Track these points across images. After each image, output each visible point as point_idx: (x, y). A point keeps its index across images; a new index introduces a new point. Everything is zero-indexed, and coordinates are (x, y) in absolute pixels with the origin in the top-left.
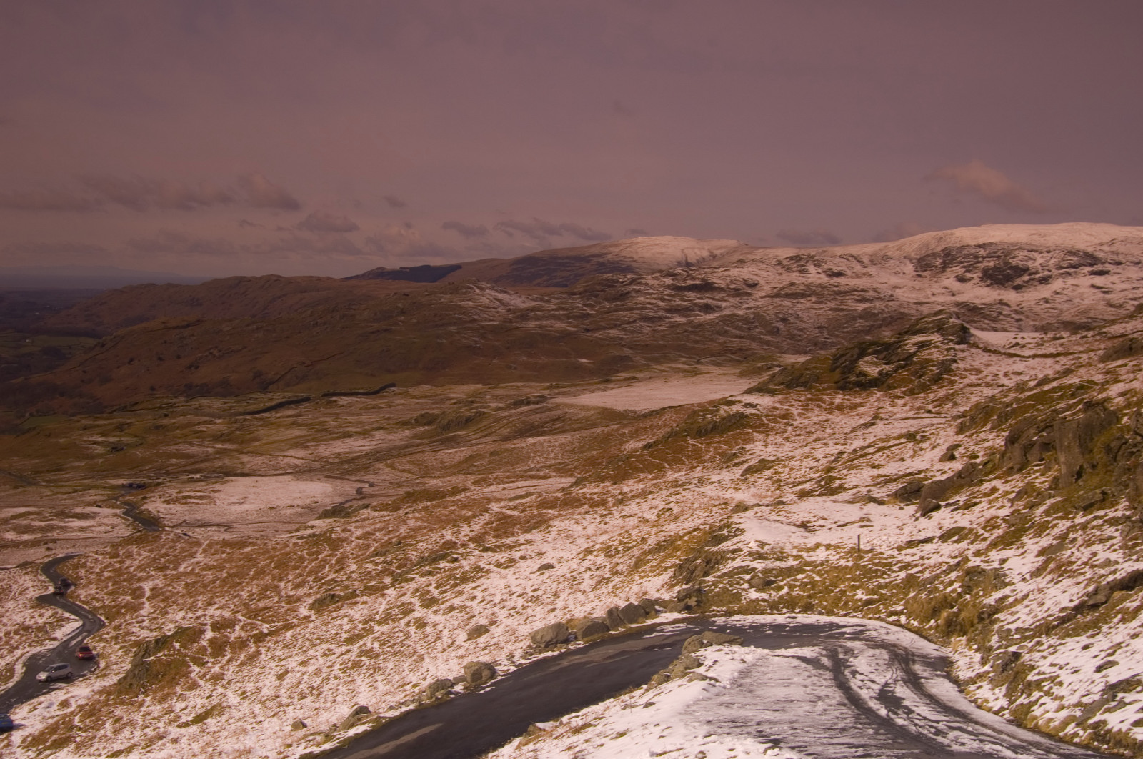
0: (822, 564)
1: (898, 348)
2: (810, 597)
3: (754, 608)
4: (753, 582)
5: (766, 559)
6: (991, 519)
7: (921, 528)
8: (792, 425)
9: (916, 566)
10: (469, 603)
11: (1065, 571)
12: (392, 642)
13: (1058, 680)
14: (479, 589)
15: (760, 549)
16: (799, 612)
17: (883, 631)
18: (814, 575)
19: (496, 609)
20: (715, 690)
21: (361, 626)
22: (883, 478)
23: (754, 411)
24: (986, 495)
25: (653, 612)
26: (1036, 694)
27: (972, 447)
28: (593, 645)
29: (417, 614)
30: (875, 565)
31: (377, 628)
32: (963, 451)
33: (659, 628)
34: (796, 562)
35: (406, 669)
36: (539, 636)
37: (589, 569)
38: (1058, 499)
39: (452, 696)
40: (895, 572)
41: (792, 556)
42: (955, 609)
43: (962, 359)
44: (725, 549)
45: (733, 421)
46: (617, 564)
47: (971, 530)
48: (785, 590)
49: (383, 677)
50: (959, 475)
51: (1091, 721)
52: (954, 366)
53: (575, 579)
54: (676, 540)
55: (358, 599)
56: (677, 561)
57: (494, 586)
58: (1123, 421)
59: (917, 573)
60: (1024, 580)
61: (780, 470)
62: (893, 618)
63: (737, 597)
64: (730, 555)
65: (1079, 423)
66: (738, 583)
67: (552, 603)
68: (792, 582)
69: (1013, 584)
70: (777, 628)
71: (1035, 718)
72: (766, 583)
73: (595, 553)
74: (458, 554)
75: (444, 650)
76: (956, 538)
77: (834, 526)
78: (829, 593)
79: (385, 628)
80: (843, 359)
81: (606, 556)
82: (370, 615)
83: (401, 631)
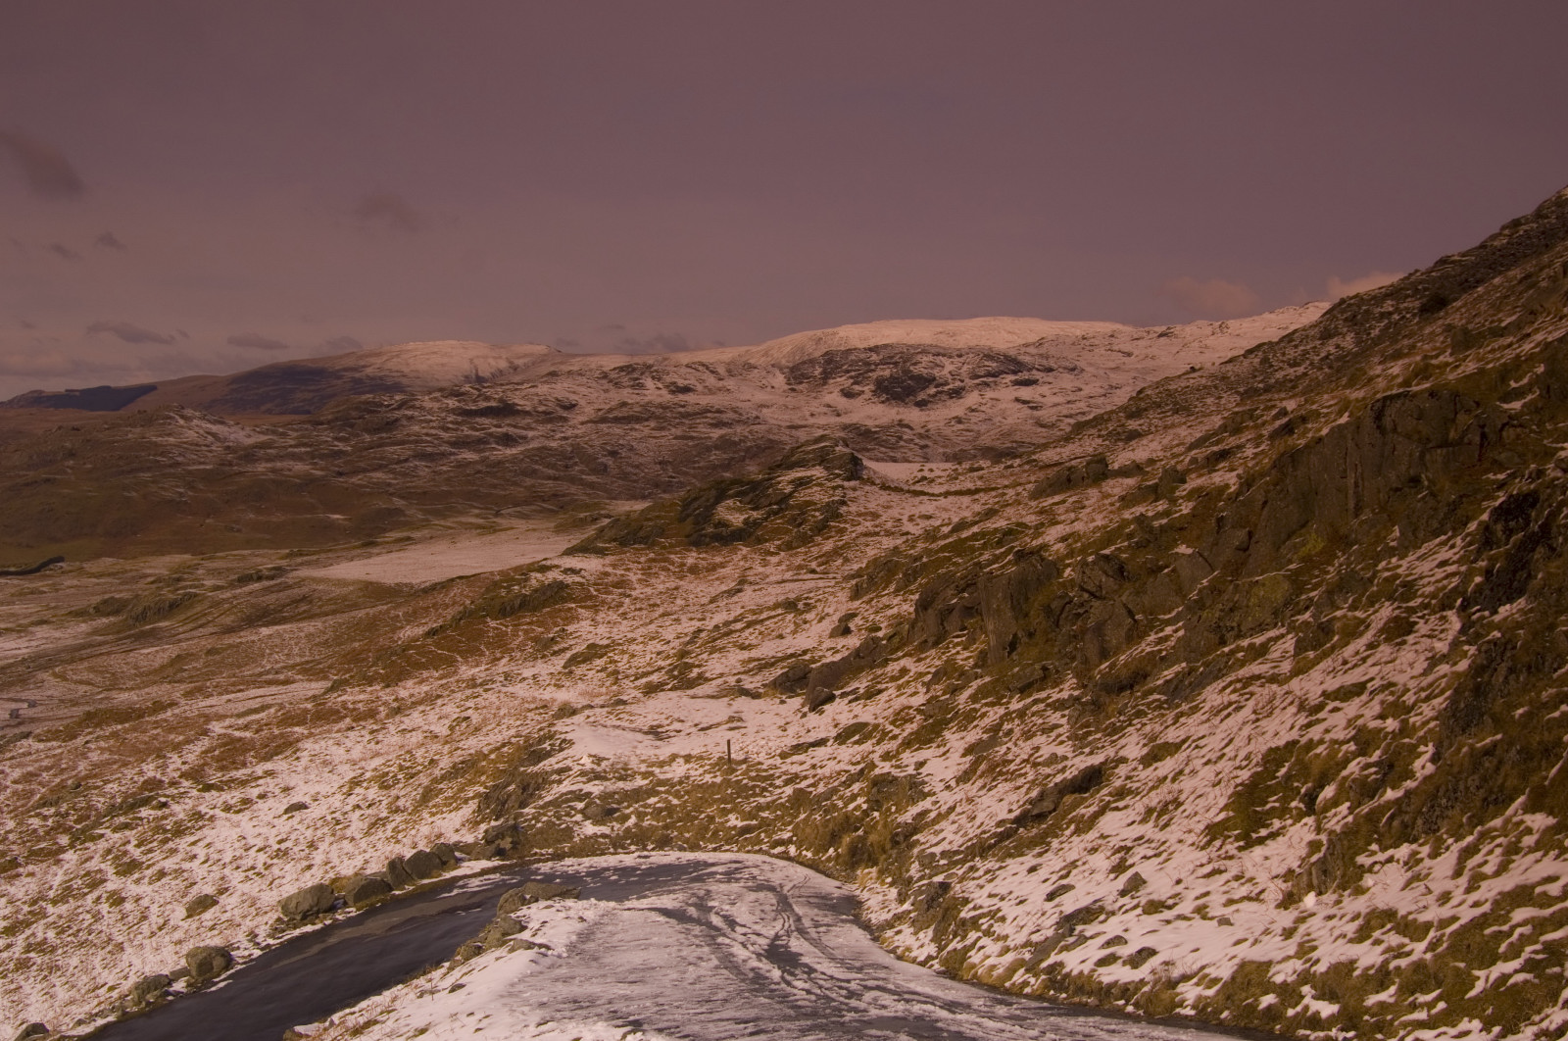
0: (680, 782)
1: (768, 488)
2: (666, 827)
3: (590, 847)
4: (589, 811)
5: (606, 779)
6: (902, 710)
7: (811, 727)
8: (629, 596)
9: (806, 778)
10: (186, 866)
11: (1001, 773)
12: (75, 928)
13: (1000, 914)
14: (200, 844)
15: (595, 767)
16: (653, 849)
17: (766, 867)
18: (670, 798)
19: (227, 871)
20: (547, 961)
21: (26, 908)
22: (756, 663)
23: (577, 579)
24: (893, 679)
25: (452, 861)
26: (973, 935)
27: (872, 617)
28: (371, 912)
29: (110, 886)
30: (752, 779)
31: (50, 909)
32: (861, 623)
33: (461, 883)
34: (646, 782)
35: (98, 966)
36: (293, 905)
37: (358, 806)
38: (987, 679)
39: (170, 998)
40: (779, 787)
41: (640, 773)
42: (860, 832)
43: (854, 500)
44: (548, 769)
45: (549, 593)
46: (398, 798)
47: (876, 726)
48: (633, 820)
49: (64, 979)
50: (857, 653)
51: (1044, 965)
52: (843, 509)
53: (338, 823)
54: (479, 760)
55: (21, 870)
56: (482, 790)
57: (221, 838)
58: (1065, 575)
59: (809, 786)
60: (948, 788)
61: (616, 658)
62: (779, 849)
63: (568, 833)
64: (555, 777)
65: (1010, 579)
66: (568, 815)
67: (307, 858)
68: (641, 809)
69: (934, 794)
70: (625, 871)
71: (974, 966)
72: (605, 811)
73: (365, 784)
74: (168, 796)
75: (153, 934)
76: (857, 737)
77: (694, 730)
78: (692, 821)
79: (63, 909)
80: (696, 505)
81: (380, 788)
82: (40, 892)
83: (88, 912)
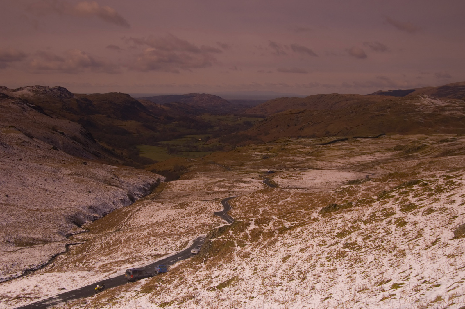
12: (374, 237)
14: (455, 196)
21: (350, 224)
29: (396, 216)
31: (362, 226)
49: (362, 269)
55: (353, 208)
79: (369, 226)
82: (358, 217)
83: (383, 229)
